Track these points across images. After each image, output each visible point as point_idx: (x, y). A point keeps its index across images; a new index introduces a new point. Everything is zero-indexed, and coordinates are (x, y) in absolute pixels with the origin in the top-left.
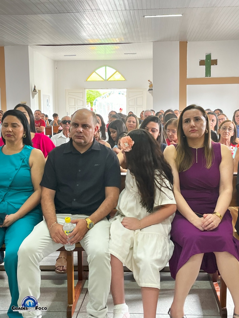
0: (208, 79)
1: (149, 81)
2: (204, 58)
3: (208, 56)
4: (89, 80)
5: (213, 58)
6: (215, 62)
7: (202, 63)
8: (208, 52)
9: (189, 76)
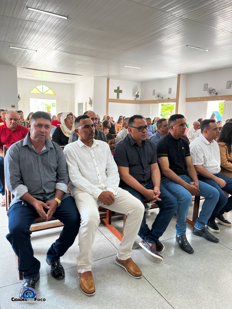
0: (118, 101)
1: (90, 98)
2: (116, 89)
3: (118, 88)
4: (31, 92)
5: (120, 89)
6: (121, 92)
7: (115, 91)
8: (118, 86)
9: (110, 98)
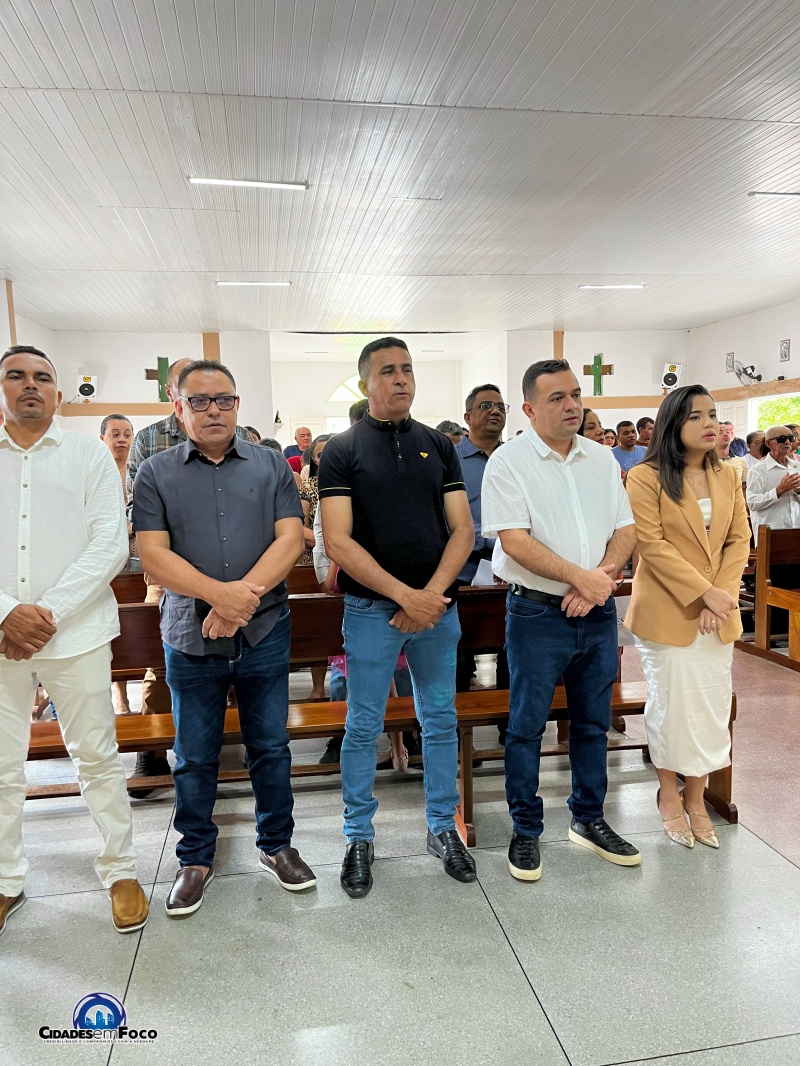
0: (598, 401)
2: (591, 362)
3: (598, 359)
5: (605, 362)
6: (608, 370)
7: (588, 370)
8: (597, 353)
